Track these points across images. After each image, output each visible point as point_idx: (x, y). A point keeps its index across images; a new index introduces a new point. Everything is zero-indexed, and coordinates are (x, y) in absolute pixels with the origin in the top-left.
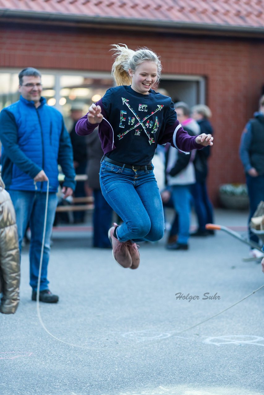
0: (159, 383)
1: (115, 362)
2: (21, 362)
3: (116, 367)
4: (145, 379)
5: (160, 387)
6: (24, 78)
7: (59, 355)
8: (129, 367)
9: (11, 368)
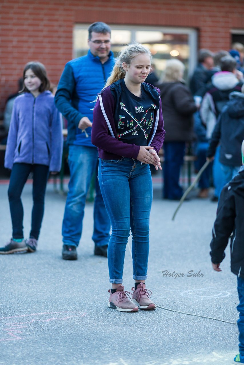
0: (212, 349)
1: (170, 324)
2: (73, 324)
3: (170, 329)
4: (199, 344)
5: (214, 353)
6: (93, 33)
7: (113, 316)
8: (183, 329)
9: (61, 330)
